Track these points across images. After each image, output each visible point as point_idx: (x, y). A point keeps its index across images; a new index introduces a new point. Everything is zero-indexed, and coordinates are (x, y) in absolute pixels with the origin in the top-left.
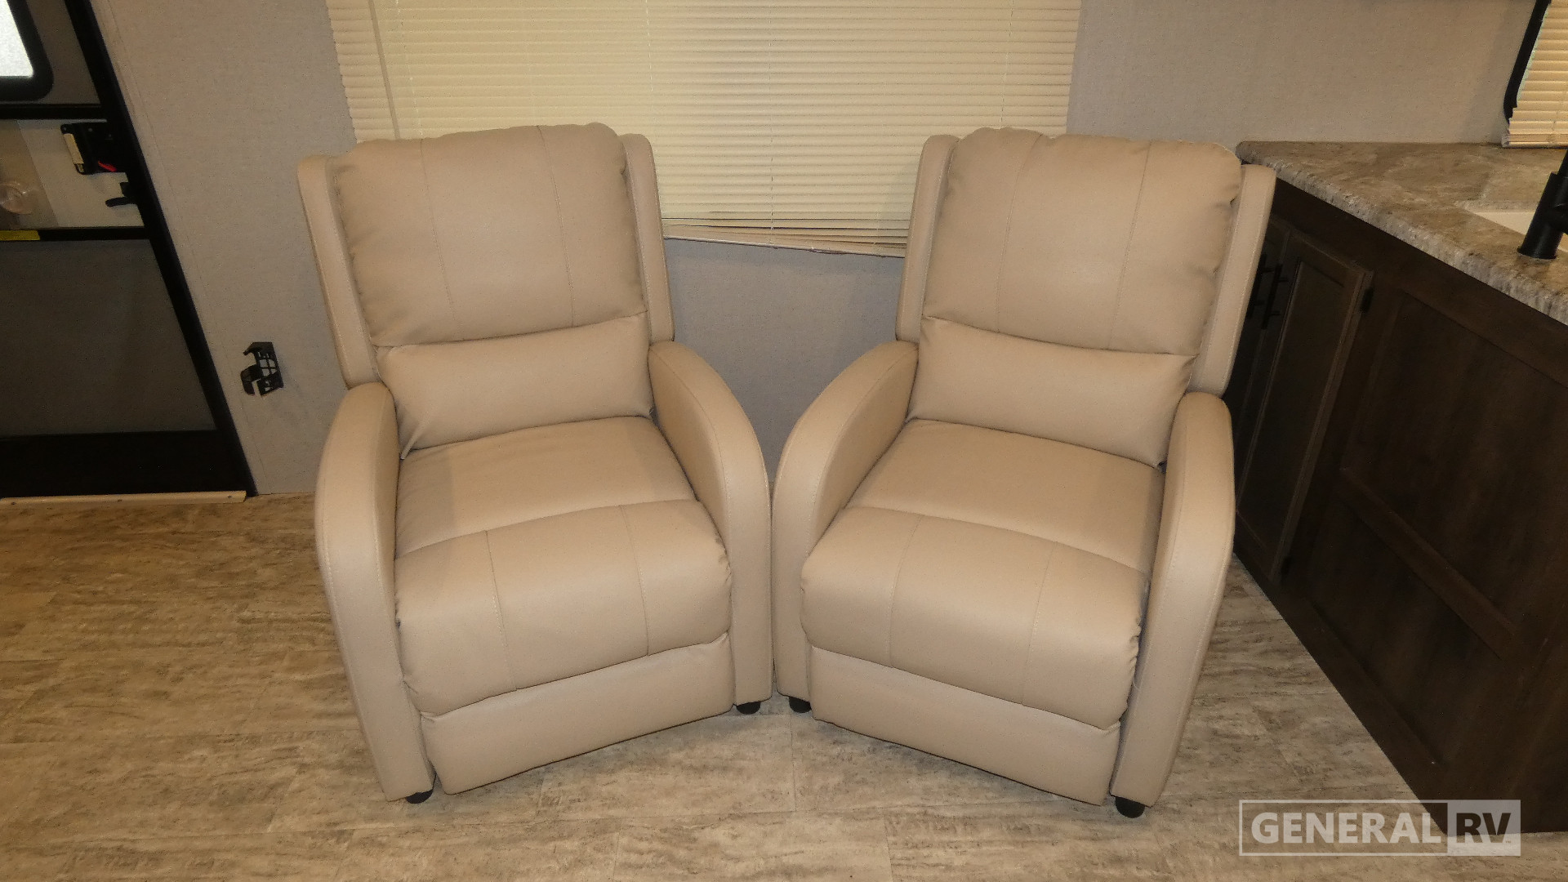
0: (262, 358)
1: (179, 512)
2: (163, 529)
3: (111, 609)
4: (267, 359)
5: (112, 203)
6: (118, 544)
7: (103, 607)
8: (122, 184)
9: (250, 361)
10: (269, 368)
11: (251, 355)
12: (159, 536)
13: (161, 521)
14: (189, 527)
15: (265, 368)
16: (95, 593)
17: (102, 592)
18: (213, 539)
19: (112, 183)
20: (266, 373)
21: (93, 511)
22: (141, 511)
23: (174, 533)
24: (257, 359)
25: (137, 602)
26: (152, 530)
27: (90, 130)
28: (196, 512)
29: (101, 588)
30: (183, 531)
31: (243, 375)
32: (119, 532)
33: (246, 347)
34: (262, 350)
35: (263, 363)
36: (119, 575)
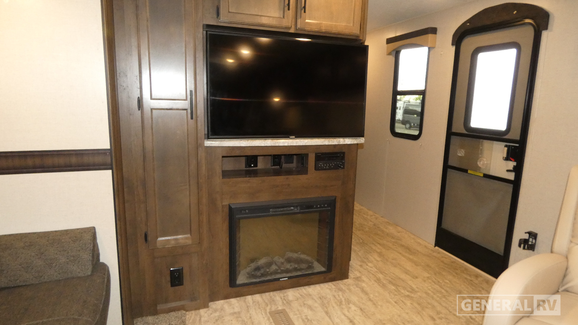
0: (531, 238)
1: (477, 276)
2: (468, 278)
3: (439, 288)
4: (533, 239)
5: (508, 171)
6: (454, 274)
7: (438, 286)
8: (514, 166)
9: (526, 236)
10: (532, 242)
11: (528, 235)
12: (466, 278)
13: (470, 276)
14: (477, 282)
15: (530, 242)
16: (439, 282)
17: (441, 283)
18: (481, 289)
19: (511, 164)
20: (530, 243)
21: (455, 262)
22: (466, 269)
23: (471, 280)
24: (529, 237)
25: (447, 291)
26: (465, 276)
27: (513, 148)
28: (482, 279)
29: (441, 282)
30: (474, 281)
31: (520, 240)
32: (457, 271)
33: (527, 231)
34: (533, 235)
35: (531, 240)
36: (448, 282)
